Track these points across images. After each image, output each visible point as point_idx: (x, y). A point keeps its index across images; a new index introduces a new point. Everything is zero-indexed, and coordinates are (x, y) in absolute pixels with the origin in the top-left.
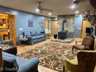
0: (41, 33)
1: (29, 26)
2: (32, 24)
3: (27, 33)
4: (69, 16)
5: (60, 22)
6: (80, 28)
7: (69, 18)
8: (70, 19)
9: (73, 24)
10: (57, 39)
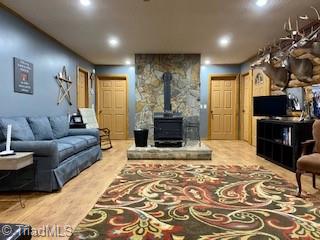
0: (71, 127)
1: (17, 90)
2: (29, 77)
3: (18, 126)
4: (180, 60)
5: (147, 82)
6: (205, 107)
7: (180, 65)
8: (185, 70)
9: (195, 88)
10: (149, 148)
